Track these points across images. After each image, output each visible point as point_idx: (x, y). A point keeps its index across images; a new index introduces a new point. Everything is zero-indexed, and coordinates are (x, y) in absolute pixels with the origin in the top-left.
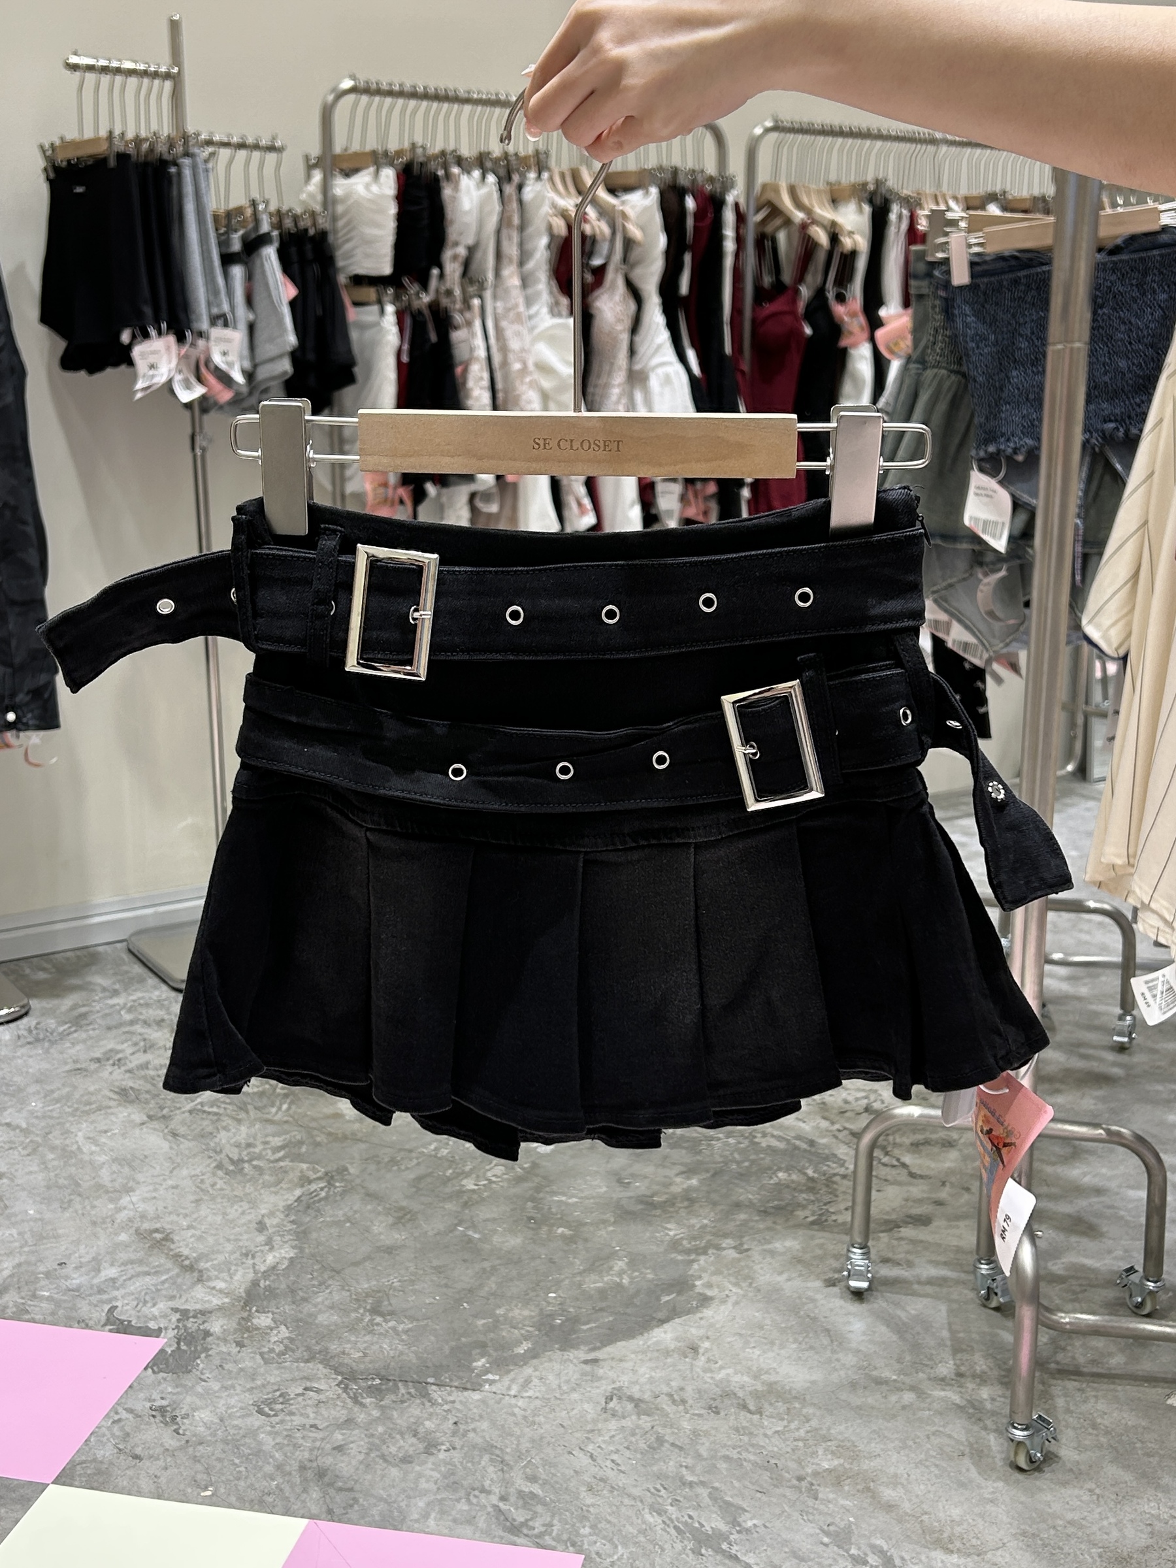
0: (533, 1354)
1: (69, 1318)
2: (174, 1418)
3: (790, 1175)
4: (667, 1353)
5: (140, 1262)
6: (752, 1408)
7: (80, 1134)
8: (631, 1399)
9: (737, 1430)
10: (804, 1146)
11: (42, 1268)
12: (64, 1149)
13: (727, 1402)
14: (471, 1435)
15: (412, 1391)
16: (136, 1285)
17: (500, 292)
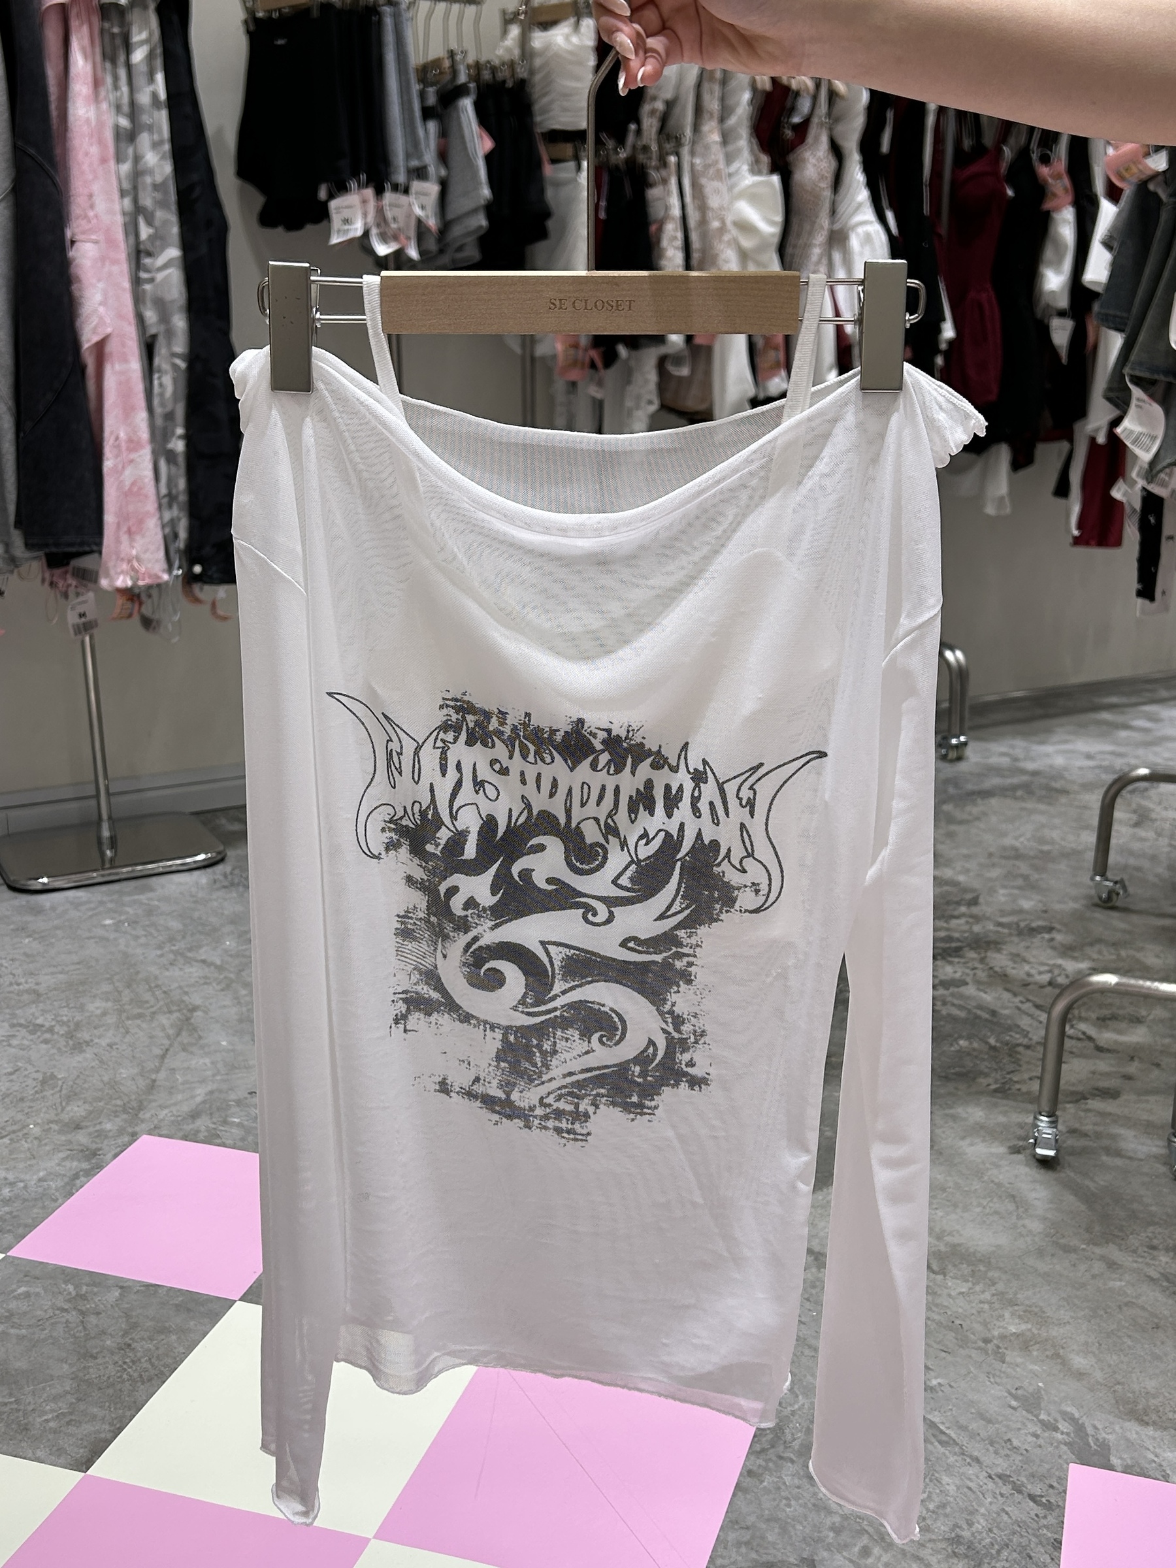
3: (971, 1043)
10: (985, 1016)
17: (699, 149)
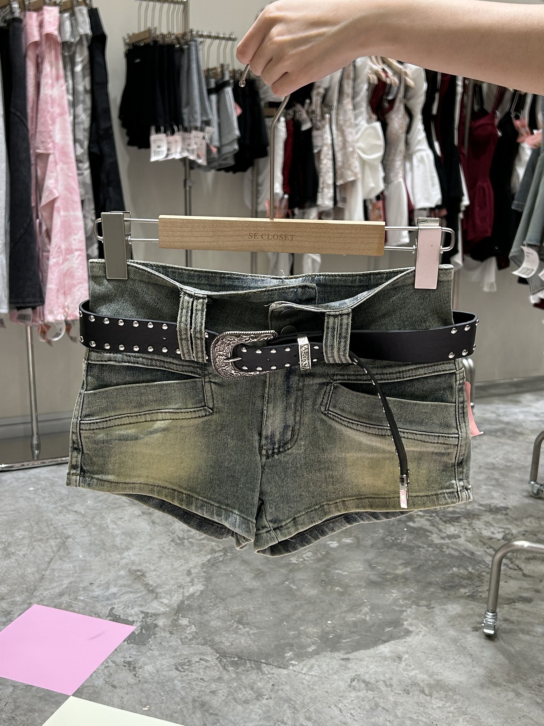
0: (316, 653)
1: (91, 612)
2: (134, 668)
3: (459, 570)
4: (385, 659)
5: (129, 586)
6: (427, 692)
7: (109, 519)
8: (364, 681)
9: (418, 704)
10: (468, 555)
11: (82, 585)
12: (100, 526)
13: (414, 688)
14: (280, 692)
15: (253, 666)
16: (125, 598)
